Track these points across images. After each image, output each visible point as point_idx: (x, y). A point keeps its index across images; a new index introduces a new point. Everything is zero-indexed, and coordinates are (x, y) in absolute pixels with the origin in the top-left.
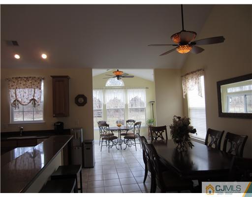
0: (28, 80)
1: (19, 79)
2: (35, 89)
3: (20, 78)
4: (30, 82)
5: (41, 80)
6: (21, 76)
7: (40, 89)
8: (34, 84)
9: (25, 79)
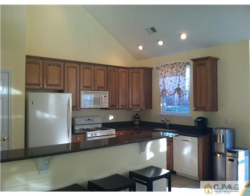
0: (174, 67)
1: (166, 67)
2: (179, 76)
3: (167, 65)
4: (175, 68)
5: (185, 66)
6: (168, 64)
7: (185, 76)
8: (179, 71)
9: (171, 66)
